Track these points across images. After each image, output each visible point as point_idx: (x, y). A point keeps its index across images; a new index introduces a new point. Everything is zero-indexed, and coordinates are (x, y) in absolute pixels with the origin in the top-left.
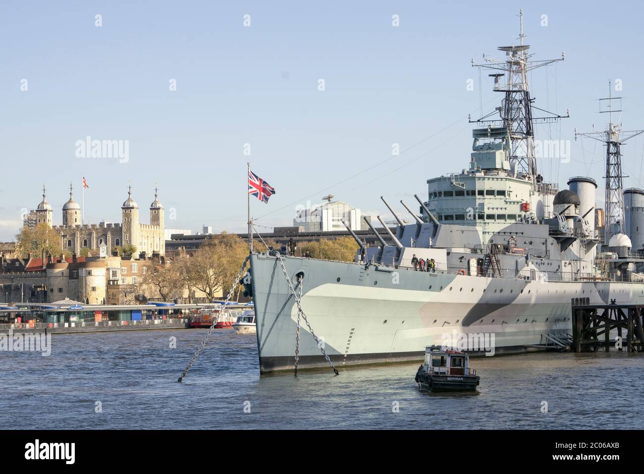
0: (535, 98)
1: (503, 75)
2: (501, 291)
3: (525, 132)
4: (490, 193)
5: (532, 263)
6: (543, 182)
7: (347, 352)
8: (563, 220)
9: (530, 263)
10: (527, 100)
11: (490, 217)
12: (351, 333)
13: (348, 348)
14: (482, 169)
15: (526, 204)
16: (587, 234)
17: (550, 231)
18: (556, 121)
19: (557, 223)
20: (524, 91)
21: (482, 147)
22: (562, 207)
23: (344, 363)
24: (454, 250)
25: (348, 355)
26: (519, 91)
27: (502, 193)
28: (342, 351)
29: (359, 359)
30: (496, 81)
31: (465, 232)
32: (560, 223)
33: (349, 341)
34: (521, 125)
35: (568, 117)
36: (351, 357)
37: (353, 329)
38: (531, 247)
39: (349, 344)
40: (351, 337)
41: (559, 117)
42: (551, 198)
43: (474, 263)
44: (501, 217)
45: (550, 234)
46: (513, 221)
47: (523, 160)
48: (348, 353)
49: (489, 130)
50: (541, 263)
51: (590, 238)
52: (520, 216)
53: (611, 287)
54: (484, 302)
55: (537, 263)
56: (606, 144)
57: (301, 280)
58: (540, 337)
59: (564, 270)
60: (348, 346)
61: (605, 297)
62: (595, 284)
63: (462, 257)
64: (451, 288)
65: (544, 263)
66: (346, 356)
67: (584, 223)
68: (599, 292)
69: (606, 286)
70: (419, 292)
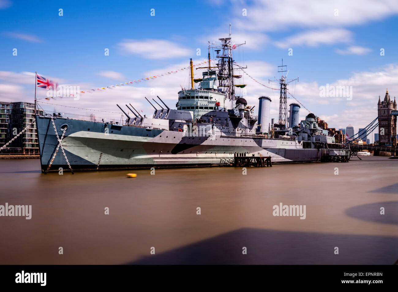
0: (234, 61)
1: (220, 50)
2: (193, 139)
4: (201, 97)
5: (217, 128)
7: (99, 163)
8: (237, 110)
9: (215, 128)
10: (231, 61)
11: (201, 108)
12: (101, 155)
14: (203, 88)
15: (219, 103)
16: (251, 117)
20: (230, 58)
21: (206, 79)
23: (98, 169)
24: (176, 121)
26: (228, 58)
27: (207, 98)
28: (96, 163)
30: (218, 53)
31: (182, 113)
32: (235, 112)
33: (100, 159)
35: (247, 68)
36: (102, 166)
37: (102, 153)
38: (220, 121)
39: (100, 160)
40: (101, 157)
41: (243, 68)
42: (235, 101)
44: (206, 108)
45: (229, 116)
46: (212, 110)
49: (209, 72)
50: (223, 128)
51: (253, 119)
52: (215, 108)
53: (263, 140)
54: (182, 143)
55: (220, 128)
56: (280, 85)
57: (65, 129)
58: (220, 160)
59: (237, 132)
60: (100, 161)
61: (260, 144)
62: (253, 138)
63: (180, 124)
64: (161, 136)
65: (224, 128)
66: (98, 165)
67: (251, 113)
68: (256, 142)
69: (260, 140)
70: (140, 137)
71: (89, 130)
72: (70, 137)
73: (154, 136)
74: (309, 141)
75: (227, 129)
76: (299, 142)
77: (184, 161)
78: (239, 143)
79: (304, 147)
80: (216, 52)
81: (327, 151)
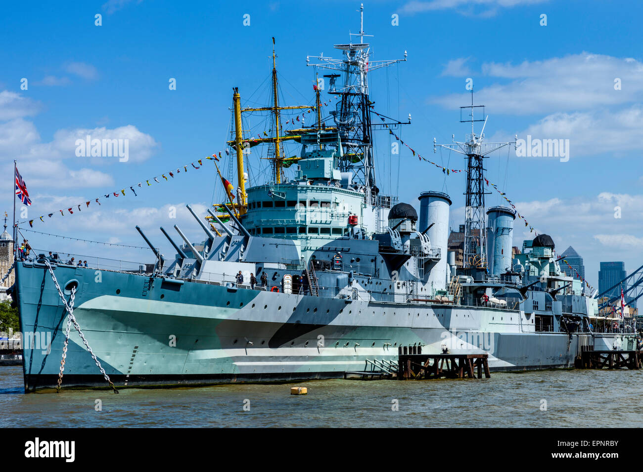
0: (374, 103)
1: (339, 76)
2: (316, 310)
3: (362, 139)
5: (357, 281)
6: (379, 194)
7: (129, 372)
8: (397, 236)
9: (354, 282)
10: (366, 104)
11: (313, 230)
12: (135, 352)
13: (130, 368)
14: (308, 179)
15: (354, 217)
16: (426, 252)
17: (380, 247)
18: (397, 128)
19: (390, 239)
20: (362, 94)
21: (311, 154)
22: (396, 221)
23: (126, 384)
24: (266, 265)
25: (130, 375)
26: (358, 94)
27: (325, 203)
28: (124, 371)
29: (143, 381)
30: (332, 83)
31: (279, 246)
32: (392, 239)
33: (132, 360)
34: (358, 132)
35: (410, 123)
36: (134, 378)
37: (136, 347)
38: (358, 264)
39: (132, 363)
40: (134, 356)
41: (399, 123)
42: (386, 212)
43: (288, 279)
44: (325, 231)
45: (380, 251)
46: (339, 236)
47: (360, 171)
48: (131, 373)
49: (319, 136)
50: (368, 282)
51: (429, 257)
52: (346, 230)
53: (453, 310)
54: (294, 322)
55: (363, 282)
56: (467, 157)
57: (74, 290)
58: (364, 363)
59: (396, 291)
60: (131, 365)
61: (445, 322)
62: (433, 307)
63: (276, 273)
64: (254, 305)
65: (371, 283)
66: (128, 376)
67: (423, 240)
68: (438, 316)
69: (447, 310)
70: (215, 308)
71: (118, 292)
72: (82, 309)
73: (242, 305)
74: (549, 313)
75: (377, 283)
76: (528, 315)
77: (293, 367)
78: (405, 318)
79: (537, 329)
80: (329, 79)
81: (588, 338)
